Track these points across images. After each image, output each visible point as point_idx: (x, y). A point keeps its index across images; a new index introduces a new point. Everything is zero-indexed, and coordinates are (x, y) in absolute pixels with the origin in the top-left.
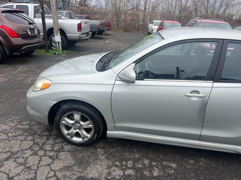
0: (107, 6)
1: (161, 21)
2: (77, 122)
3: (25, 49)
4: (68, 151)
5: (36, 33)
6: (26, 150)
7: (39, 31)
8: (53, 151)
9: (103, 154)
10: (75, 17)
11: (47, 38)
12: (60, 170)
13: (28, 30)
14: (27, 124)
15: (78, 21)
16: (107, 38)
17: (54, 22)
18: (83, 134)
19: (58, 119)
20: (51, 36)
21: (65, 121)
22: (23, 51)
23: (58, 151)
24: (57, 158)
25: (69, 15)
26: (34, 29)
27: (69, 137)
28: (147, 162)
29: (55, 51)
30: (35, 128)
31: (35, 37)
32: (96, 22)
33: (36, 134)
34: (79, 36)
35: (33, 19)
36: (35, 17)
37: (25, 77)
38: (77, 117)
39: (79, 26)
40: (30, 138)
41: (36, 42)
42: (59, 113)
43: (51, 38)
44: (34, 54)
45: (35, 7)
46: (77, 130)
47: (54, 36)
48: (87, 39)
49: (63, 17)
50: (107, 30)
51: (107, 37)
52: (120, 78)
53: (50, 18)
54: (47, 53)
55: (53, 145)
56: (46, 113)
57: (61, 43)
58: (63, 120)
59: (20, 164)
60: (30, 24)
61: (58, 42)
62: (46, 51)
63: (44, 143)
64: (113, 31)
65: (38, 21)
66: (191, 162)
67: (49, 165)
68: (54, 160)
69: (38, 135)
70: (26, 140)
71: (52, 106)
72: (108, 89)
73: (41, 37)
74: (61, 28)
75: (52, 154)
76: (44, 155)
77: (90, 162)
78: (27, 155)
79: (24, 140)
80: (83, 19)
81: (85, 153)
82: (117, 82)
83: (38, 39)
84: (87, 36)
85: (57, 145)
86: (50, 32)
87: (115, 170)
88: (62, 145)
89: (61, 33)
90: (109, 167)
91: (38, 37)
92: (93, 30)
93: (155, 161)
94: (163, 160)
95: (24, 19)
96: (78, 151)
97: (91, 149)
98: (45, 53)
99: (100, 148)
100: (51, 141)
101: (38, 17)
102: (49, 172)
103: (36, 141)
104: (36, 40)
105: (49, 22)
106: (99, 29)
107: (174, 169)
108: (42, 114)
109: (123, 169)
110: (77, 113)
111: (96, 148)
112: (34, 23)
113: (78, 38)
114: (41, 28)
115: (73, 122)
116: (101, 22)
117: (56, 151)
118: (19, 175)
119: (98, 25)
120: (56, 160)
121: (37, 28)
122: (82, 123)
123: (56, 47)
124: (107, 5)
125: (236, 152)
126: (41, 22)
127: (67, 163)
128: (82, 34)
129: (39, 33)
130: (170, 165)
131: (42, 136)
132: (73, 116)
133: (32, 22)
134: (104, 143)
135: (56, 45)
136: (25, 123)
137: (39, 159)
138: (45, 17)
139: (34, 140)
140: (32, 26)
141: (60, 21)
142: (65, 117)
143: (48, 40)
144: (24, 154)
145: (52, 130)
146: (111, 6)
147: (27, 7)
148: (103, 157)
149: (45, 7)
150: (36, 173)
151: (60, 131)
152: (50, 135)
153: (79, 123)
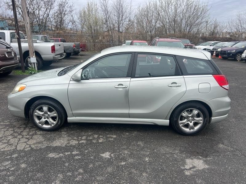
0: (83, 29)
1: (131, 41)
2: (46, 113)
3: (3, 70)
4: (40, 135)
5: (13, 56)
6: (8, 136)
7: (16, 54)
8: (29, 135)
9: (65, 135)
10: (51, 41)
11: (23, 60)
12: (34, 144)
13: (6, 53)
14: (8, 122)
15: (52, 44)
16: (81, 58)
17: (29, 45)
18: (50, 121)
19: (31, 112)
20: (27, 58)
21: (37, 113)
22: (2, 71)
23: (33, 135)
24: (31, 138)
25: (45, 39)
26: (11, 52)
27: (40, 125)
28: (96, 136)
29: (31, 71)
30: (14, 124)
31: (12, 59)
32: (71, 44)
33: (15, 127)
34: (53, 57)
35: (9, 44)
36: (11, 42)
37: (4, 92)
38: (45, 108)
39: (53, 48)
40: (10, 129)
41: (14, 63)
42: (32, 107)
43: (27, 60)
44: (11, 74)
45: (11, 33)
46: (46, 119)
47: (30, 58)
48: (61, 59)
49: (38, 41)
50: (82, 51)
51: (83, 57)
52: (73, 79)
53: (25, 42)
54: (24, 73)
55: (29, 132)
56: (23, 108)
57: (37, 64)
58: (35, 113)
59: (5, 143)
60: (7, 48)
61: (34, 63)
62: (22, 72)
63: (22, 132)
64: (89, 52)
65: (15, 45)
66: (127, 134)
67: (26, 142)
68: (29, 139)
69: (17, 127)
70: (8, 131)
71: (27, 102)
72: (65, 87)
73: (18, 59)
74: (36, 51)
75: (28, 137)
76: (22, 138)
77: (55, 139)
78: (9, 139)
79: (7, 131)
80: (59, 42)
81: (53, 135)
82: (71, 82)
83: (15, 60)
84: (61, 56)
85: (31, 132)
86: (26, 55)
87: (73, 141)
88: (35, 132)
89: (36, 55)
90: (69, 140)
91: (15, 59)
92: (68, 51)
93: (102, 135)
94: (108, 135)
95: (2, 44)
96: (47, 134)
97: (57, 133)
98: (21, 73)
99: (64, 131)
100: (27, 130)
101: (15, 42)
102: (25, 146)
103: (15, 131)
104: (13, 62)
105: (25, 45)
106: (73, 50)
107: (114, 138)
108: (20, 109)
109: (78, 141)
110: (45, 106)
111: (61, 132)
112: (11, 47)
113: (52, 58)
114: (17, 51)
115: (43, 113)
116: (75, 44)
117: (31, 135)
118: (4, 148)
119: (73, 46)
120: (31, 140)
121: (13, 51)
122: (49, 113)
123: (32, 68)
124: (82, 27)
125: (154, 123)
126: (18, 46)
127: (39, 140)
128: (56, 55)
129: (16, 55)
130: (112, 136)
131: (20, 128)
132: (43, 109)
133: (9, 46)
134: (67, 129)
135: (32, 65)
136: (7, 121)
137: (18, 140)
138: (21, 42)
139: (14, 130)
140: (9, 50)
141: (35, 44)
142: (37, 110)
143: (24, 62)
144: (7, 138)
145: (28, 124)
146: (87, 28)
147: (4, 33)
148: (65, 136)
149: (21, 33)
150: (16, 147)
151: (34, 121)
152: (26, 127)
153: (47, 114)
